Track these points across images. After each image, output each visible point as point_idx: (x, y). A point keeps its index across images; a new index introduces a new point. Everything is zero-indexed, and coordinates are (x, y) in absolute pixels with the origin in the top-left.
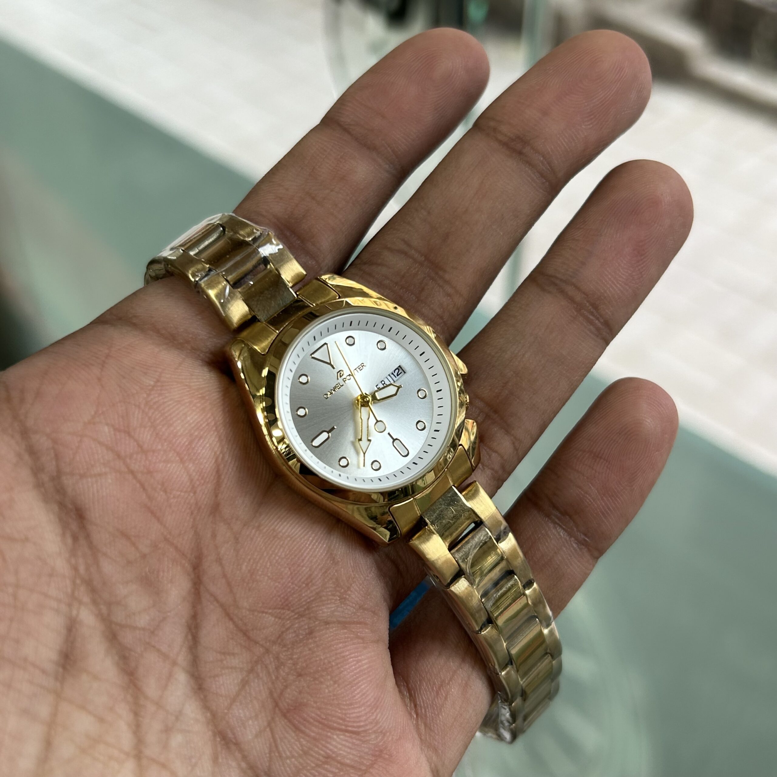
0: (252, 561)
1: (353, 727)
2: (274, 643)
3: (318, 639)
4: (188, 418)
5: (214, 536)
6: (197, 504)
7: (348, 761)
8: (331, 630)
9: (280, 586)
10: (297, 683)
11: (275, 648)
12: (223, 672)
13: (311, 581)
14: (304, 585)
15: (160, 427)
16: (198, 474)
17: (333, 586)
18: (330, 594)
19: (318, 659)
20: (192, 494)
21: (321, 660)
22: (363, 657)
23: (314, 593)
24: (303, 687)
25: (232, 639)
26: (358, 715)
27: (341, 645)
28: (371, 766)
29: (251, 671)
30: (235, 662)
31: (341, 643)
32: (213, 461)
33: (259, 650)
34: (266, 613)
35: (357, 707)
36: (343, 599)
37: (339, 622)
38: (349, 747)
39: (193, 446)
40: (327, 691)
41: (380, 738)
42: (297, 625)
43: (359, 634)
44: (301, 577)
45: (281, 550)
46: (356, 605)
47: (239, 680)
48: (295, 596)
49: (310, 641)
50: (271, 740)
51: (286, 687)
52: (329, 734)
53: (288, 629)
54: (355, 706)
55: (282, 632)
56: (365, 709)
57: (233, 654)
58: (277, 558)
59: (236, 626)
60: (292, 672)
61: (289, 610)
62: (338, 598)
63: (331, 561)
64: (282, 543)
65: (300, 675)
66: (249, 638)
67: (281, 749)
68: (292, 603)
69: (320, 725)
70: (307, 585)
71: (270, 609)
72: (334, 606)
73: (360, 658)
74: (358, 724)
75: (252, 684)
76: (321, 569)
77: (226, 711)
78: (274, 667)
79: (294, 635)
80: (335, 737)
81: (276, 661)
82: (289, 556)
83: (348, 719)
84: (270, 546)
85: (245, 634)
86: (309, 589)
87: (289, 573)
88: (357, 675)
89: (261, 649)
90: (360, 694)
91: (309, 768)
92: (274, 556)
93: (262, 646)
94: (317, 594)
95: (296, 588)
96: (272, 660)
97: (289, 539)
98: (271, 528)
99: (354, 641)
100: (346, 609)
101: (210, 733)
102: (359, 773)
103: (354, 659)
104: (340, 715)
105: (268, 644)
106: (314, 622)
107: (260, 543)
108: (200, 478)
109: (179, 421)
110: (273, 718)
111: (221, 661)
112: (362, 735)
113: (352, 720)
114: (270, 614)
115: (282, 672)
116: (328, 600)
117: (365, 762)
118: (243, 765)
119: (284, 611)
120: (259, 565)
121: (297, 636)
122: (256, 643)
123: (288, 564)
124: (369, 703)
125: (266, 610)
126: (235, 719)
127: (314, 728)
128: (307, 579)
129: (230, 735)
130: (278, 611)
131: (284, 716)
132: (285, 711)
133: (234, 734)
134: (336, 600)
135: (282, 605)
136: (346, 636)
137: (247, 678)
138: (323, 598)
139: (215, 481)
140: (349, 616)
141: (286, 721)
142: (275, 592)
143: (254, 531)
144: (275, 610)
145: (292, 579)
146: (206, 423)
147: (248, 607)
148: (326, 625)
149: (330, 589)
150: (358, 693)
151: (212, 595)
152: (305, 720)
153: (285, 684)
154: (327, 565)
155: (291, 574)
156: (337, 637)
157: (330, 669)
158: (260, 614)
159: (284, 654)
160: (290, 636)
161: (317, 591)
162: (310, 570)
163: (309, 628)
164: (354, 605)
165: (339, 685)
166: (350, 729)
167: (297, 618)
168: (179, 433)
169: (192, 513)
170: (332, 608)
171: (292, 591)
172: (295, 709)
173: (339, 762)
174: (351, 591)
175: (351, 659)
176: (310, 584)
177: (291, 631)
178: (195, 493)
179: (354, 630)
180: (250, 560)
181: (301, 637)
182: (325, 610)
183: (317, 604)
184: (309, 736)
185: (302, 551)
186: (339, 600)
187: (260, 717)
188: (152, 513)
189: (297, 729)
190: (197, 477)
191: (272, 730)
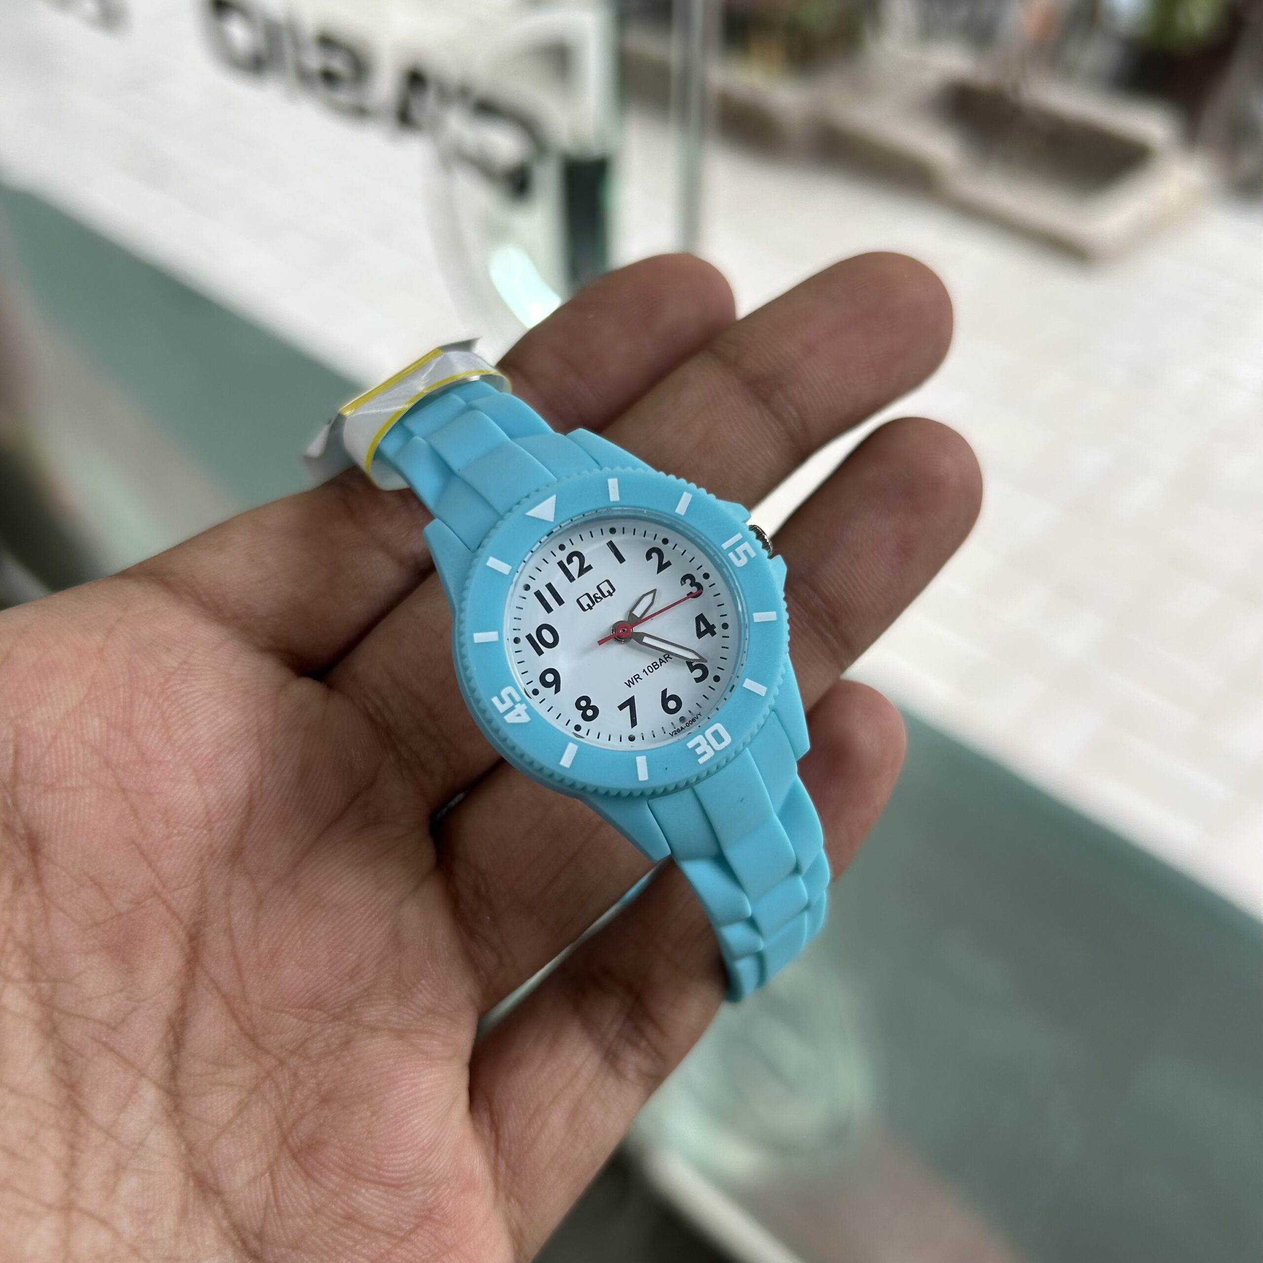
1: (392, 1178)
2: (293, 1053)
3: (357, 1051)
5: (228, 893)
6: (211, 845)
9: (311, 976)
10: (318, 1111)
11: (294, 1061)
12: (214, 1089)
14: (348, 978)
16: (220, 803)
17: (391, 982)
18: (384, 990)
19: (353, 1079)
20: (205, 832)
21: (357, 1080)
22: (422, 1079)
23: (361, 989)
24: (326, 1117)
25: (233, 1045)
27: (391, 1061)
28: (413, 1231)
29: (254, 1090)
30: (234, 1076)
32: (246, 786)
33: (269, 1062)
34: (287, 1013)
35: (401, 1151)
36: (402, 999)
37: (392, 1030)
38: (381, 1206)
39: (220, 761)
40: (359, 1125)
41: (430, 1192)
42: (329, 1031)
43: (421, 1047)
47: (235, 1104)
48: (331, 991)
49: (345, 1053)
50: (271, 1191)
51: (302, 1116)
52: (355, 1186)
53: (315, 1036)
55: (306, 1040)
57: (232, 1066)
59: (242, 1028)
60: (313, 1095)
61: (320, 1010)
63: (393, 945)
65: (324, 1101)
66: (257, 1045)
67: (282, 1204)
68: (327, 1001)
69: (343, 1173)
70: (351, 977)
71: (292, 1007)
73: (416, 1080)
74: (400, 1175)
75: (253, 1109)
76: (376, 957)
77: (209, 1145)
78: (288, 1086)
80: (363, 1190)
81: (292, 1078)
82: (331, 934)
83: (384, 1167)
85: (253, 1039)
86: (354, 983)
87: (327, 958)
88: (408, 1106)
89: (273, 1060)
90: (408, 1133)
92: (308, 932)
93: (275, 1056)
94: (365, 990)
95: (335, 981)
96: (287, 1077)
99: (412, 1056)
100: (406, 1015)
101: (181, 1175)
102: (393, 1242)
104: (373, 1161)
105: (284, 1054)
106: (357, 1028)
108: (222, 810)
110: (277, 1159)
111: (213, 1074)
112: (404, 1189)
113: (390, 1168)
114: (292, 1014)
115: (298, 1095)
116: (380, 999)
117: (404, 1226)
118: (225, 1223)
119: (314, 1011)
121: (328, 1045)
122: (268, 1052)
123: (329, 946)
124: (420, 1146)
125: (286, 1009)
127: (334, 1177)
129: (211, 1181)
130: (305, 1011)
131: (294, 1157)
132: (296, 1150)
133: (216, 1178)
134: (393, 1000)
135: (311, 1003)
136: (401, 1048)
137: (246, 1101)
138: (374, 996)
139: (243, 816)
140: (409, 1023)
141: (294, 1163)
142: (302, 985)
143: (287, 893)
144: (300, 1010)
145: (330, 968)
147: (261, 1002)
148: (372, 1032)
149: (386, 985)
150: (406, 1132)
151: (211, 979)
153: (301, 1112)
154: (385, 951)
155: (331, 959)
156: (387, 1050)
157: (369, 1095)
158: (278, 1014)
159: (305, 1069)
160: (316, 1047)
161: (366, 986)
163: (346, 1035)
164: (418, 1010)
165: (378, 1119)
166: (386, 1181)
167: (330, 1022)
168: (202, 740)
169: (201, 859)
170: (384, 1010)
172: (310, 1148)
173: (364, 1225)
174: (418, 990)
175: (403, 1082)
177: (320, 1038)
179: (414, 1041)
180: (274, 934)
181: (332, 1047)
182: (374, 1013)
183: (362, 1004)
184: (325, 1188)
186: (398, 1000)
187: (258, 1156)
188: (142, 853)
189: (309, 1175)
190: (218, 807)
191: (272, 1175)
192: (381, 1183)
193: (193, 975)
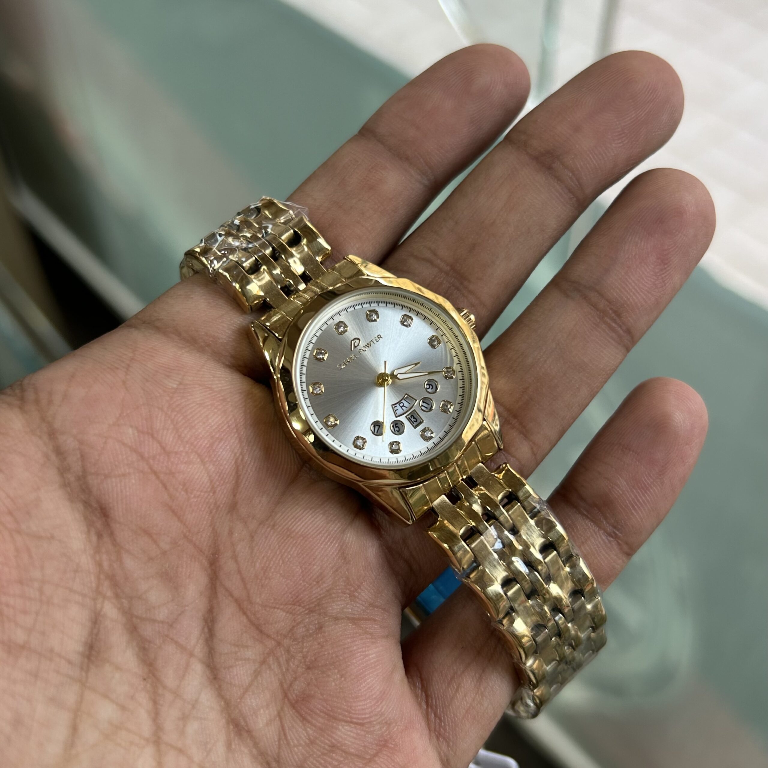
0: (265, 558)
1: (358, 719)
2: (285, 636)
3: (327, 634)
4: (210, 421)
5: (231, 533)
6: (215, 503)
7: (353, 751)
8: (340, 626)
9: (291, 583)
10: (306, 675)
11: (287, 642)
12: (237, 663)
13: (322, 579)
14: (315, 583)
15: (183, 429)
16: (218, 474)
17: (344, 584)
18: (340, 591)
19: (326, 653)
20: (211, 494)
21: (329, 654)
22: (370, 652)
23: (324, 590)
24: (312, 679)
25: (246, 632)
26: (363, 707)
27: (349, 640)
28: (376, 755)
29: (263, 662)
30: (249, 654)
31: (348, 638)
32: (233, 462)
33: (271, 644)
34: (278, 608)
35: (362, 700)
36: (352, 597)
37: (349, 619)
38: (353, 737)
39: (214, 448)
40: (333, 684)
41: (385, 728)
43: (368, 630)
44: (312, 575)
45: (294, 549)
46: (365, 603)
47: (252, 672)
48: (305, 593)
49: (319, 635)
50: (281, 729)
51: (296, 679)
52: (335, 725)
53: (298, 624)
54: (361, 699)
55: (293, 627)
56: (370, 702)
57: (247, 647)
58: (289, 556)
59: (250, 621)
60: (301, 665)
61: (300, 606)
62: (348, 596)
63: (342, 560)
64: (294, 542)
65: (308, 668)
66: (261, 631)
67: (289, 738)
68: (303, 600)
69: (326, 716)
70: (318, 582)
71: (281, 604)
72: (343, 603)
73: (367, 652)
74: (363, 716)
75: (264, 675)
76: (332, 568)
77: (238, 700)
78: (285, 659)
79: (304, 630)
80: (340, 727)
81: (287, 654)
82: (300, 554)
83: (353, 712)
84: (283, 545)
85: (258, 628)
86: (320, 586)
87: (301, 571)
88: (364, 670)
89: (273, 642)
90: (366, 688)
91: (315, 756)
92: (286, 554)
93: (274, 639)
94: (328, 591)
95: (307, 585)
96: (283, 653)
97: (302, 538)
98: (285, 528)
99: (362, 636)
100: (356, 606)
101: (224, 721)
102: (364, 762)
103: (361, 653)
104: (345, 707)
105: (279, 637)
106: (325, 618)
107: (274, 542)
108: (220, 479)
109: (201, 424)
110: (282, 709)
111: (236, 653)
112: (367, 726)
113: (357, 712)
114: (281, 609)
115: (292, 665)
116: (338, 597)
117: (369, 752)
118: (255, 751)
119: (295, 607)
120: (272, 563)
121: (308, 630)
122: (269, 636)
123: (299, 563)
124: (374, 696)
125: (277, 606)
126: (247, 708)
127: (320, 719)
128: (318, 577)
129: (243, 723)
130: (290, 607)
131: (293, 706)
132: (294, 702)
133: (246, 722)
134: (346, 597)
135: (293, 601)
136: (355, 631)
137: (259, 670)
138: (333, 595)
139: (234, 482)
140: (359, 613)
141: (294, 711)
142: (286, 589)
143: (269, 529)
144: (286, 606)
145: (303, 577)
146: (227, 425)
147: (260, 602)
148: (335, 621)
149: (340, 587)
150: (364, 687)
151: (227, 590)
152: (312, 711)
153: (294, 676)
154: (337, 564)
155: (303, 571)
156: (346, 632)
157: (338, 663)
158: (272, 610)
159: (294, 647)
160: (300, 631)
161: (327, 588)
162: (321, 569)
163: (319, 623)
164: (364, 603)
165: (345, 680)
166: (355, 720)
167: (307, 614)
168: (201, 436)
169: (211, 512)
170: (342, 605)
171: (303, 589)
172: (303, 700)
173: (344, 751)
174: (361, 590)
175: (359, 654)
176: (321, 582)
177: (302, 625)
178: (214, 492)
179: (362, 626)
180: (263, 557)
181: (311, 632)
182: (335, 607)
183: (327, 601)
184: (315, 726)
185: (314, 551)
186: (349, 597)
187: (271, 706)
188: (173, 511)
189: (304, 719)
190: (217, 477)
191: (281, 719)
192: (352, 722)
193: (215, 588)
